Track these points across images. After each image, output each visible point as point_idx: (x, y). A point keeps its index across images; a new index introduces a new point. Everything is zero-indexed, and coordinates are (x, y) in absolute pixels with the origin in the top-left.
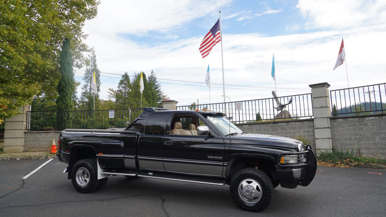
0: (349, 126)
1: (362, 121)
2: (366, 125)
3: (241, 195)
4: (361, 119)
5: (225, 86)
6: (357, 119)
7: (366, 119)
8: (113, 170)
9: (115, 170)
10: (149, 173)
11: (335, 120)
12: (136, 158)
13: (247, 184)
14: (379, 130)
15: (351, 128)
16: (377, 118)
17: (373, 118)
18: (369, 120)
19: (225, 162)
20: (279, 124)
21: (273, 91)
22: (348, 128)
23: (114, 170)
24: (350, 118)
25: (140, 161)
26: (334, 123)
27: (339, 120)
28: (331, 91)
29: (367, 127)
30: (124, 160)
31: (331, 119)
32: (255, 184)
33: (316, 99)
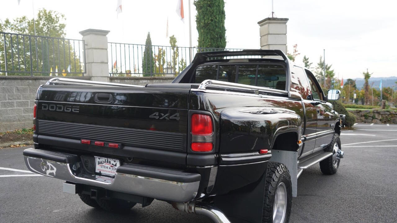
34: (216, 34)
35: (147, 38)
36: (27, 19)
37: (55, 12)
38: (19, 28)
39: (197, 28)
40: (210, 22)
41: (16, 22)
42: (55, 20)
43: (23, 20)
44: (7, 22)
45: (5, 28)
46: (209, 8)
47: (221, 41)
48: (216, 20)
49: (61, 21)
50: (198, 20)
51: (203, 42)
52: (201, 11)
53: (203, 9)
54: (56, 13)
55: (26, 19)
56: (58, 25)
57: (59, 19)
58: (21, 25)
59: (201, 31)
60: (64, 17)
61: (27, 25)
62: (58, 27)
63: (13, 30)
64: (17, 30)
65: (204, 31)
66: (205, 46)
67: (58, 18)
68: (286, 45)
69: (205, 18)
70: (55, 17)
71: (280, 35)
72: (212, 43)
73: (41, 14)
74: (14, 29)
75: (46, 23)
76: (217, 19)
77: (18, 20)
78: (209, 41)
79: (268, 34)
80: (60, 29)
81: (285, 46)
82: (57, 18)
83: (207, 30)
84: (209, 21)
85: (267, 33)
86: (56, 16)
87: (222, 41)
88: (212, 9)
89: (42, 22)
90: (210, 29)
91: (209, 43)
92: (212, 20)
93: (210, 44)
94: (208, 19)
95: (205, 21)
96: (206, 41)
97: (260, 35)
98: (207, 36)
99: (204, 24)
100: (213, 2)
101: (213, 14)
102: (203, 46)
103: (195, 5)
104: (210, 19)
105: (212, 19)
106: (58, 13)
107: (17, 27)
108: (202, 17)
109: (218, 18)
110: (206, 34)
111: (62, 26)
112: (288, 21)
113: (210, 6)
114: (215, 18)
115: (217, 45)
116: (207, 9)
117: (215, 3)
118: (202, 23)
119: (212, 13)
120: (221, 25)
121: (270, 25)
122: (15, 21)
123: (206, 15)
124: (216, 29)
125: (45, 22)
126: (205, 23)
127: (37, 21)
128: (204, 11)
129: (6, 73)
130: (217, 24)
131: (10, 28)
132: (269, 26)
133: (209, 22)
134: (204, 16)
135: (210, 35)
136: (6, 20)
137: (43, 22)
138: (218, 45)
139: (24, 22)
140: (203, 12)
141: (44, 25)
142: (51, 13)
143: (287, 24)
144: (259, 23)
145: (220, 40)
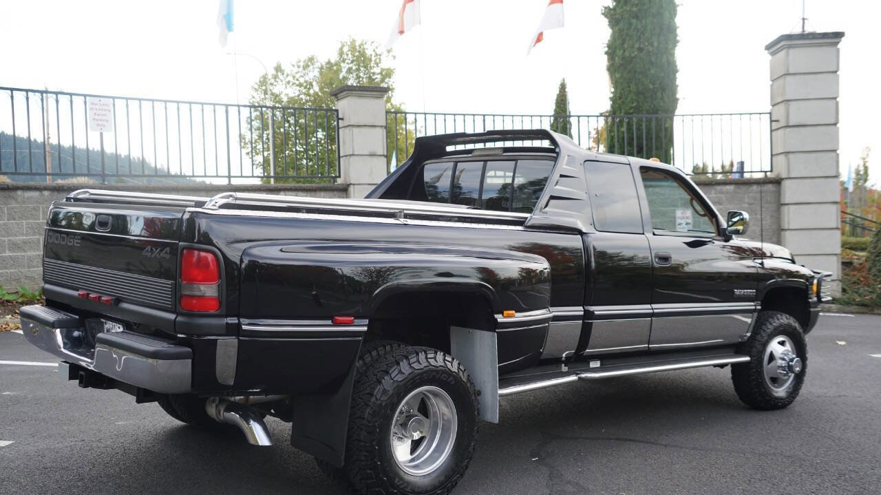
3: (768, 377)
25: (595, 326)
30: (545, 330)
33: (358, 130)
34: (650, 82)
35: (558, 92)
36: (317, 62)
37: (373, 42)
38: (302, 80)
39: (609, 69)
40: (636, 53)
41: (296, 69)
42: (373, 59)
43: (309, 63)
44: (278, 69)
45: (275, 83)
46: (634, 21)
47: (662, 96)
48: (651, 49)
49: (386, 63)
50: (610, 51)
51: (619, 102)
52: (617, 29)
53: (621, 25)
54: (374, 45)
55: (315, 60)
56: (377, 70)
57: (381, 57)
58: (304, 75)
59: (615, 77)
60: (391, 54)
61: (316, 73)
62: (379, 76)
63: (288, 86)
64: (297, 85)
65: (622, 76)
66: (623, 111)
67: (380, 55)
68: (835, 98)
69: (626, 46)
70: (373, 54)
71: (819, 76)
72: (641, 104)
73: (346, 49)
74: (291, 84)
75: (354, 68)
76: (652, 46)
77: (299, 64)
78: (632, 99)
79: (785, 75)
80: (383, 81)
81: (834, 101)
82: (377, 55)
83: (630, 72)
84: (633, 53)
85: (782, 74)
86: (374, 51)
87: (665, 97)
88: (641, 23)
89: (345, 67)
90: (635, 72)
91: (633, 103)
92: (640, 50)
93: (634, 105)
94: (633, 47)
95: (624, 51)
96: (627, 99)
97: (771, 76)
98: (629, 87)
99: (622, 60)
100: (645, 7)
101: (644, 35)
102: (619, 112)
103: (606, 16)
104: (637, 46)
105: (642, 46)
106: (378, 45)
107: (297, 80)
108: (619, 42)
109: (656, 44)
110: (628, 83)
111: (388, 74)
112: (843, 39)
113: (637, 17)
114: (649, 44)
115: (652, 106)
116: (630, 24)
117: (650, 8)
118: (617, 58)
119: (643, 33)
120: (664, 60)
121: (792, 51)
122: (294, 66)
123: (628, 38)
124: (649, 69)
125: (350, 66)
126: (623, 58)
127: (336, 64)
128: (623, 30)
129: (272, 180)
130: (653, 59)
131: (284, 82)
132: (788, 54)
133: (633, 55)
134: (624, 41)
135: (637, 85)
136: (275, 65)
137: (347, 66)
138: (654, 106)
139: (311, 67)
140: (621, 31)
141: (349, 71)
142: (365, 46)
143: (839, 46)
144: (768, 48)
145: (662, 93)
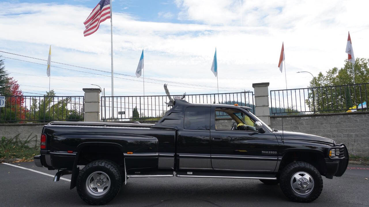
0: (287, 125)
1: (298, 121)
2: (302, 124)
3: (293, 188)
4: (298, 119)
5: (114, 76)
6: (294, 118)
7: (302, 118)
8: (135, 173)
9: (140, 173)
10: (188, 173)
11: (274, 119)
12: (176, 157)
13: (301, 177)
14: (312, 129)
15: (289, 126)
16: (310, 118)
17: (308, 118)
18: (304, 120)
19: (279, 157)
20: (220, 121)
21: (165, 84)
22: (286, 126)
23: (137, 173)
24: (288, 117)
25: (181, 159)
26: (274, 121)
27: (278, 118)
28: (271, 91)
29: (302, 126)
30: (158, 159)
31: (271, 117)
32: (307, 176)
33: (258, 98)
44: (320, 75)
